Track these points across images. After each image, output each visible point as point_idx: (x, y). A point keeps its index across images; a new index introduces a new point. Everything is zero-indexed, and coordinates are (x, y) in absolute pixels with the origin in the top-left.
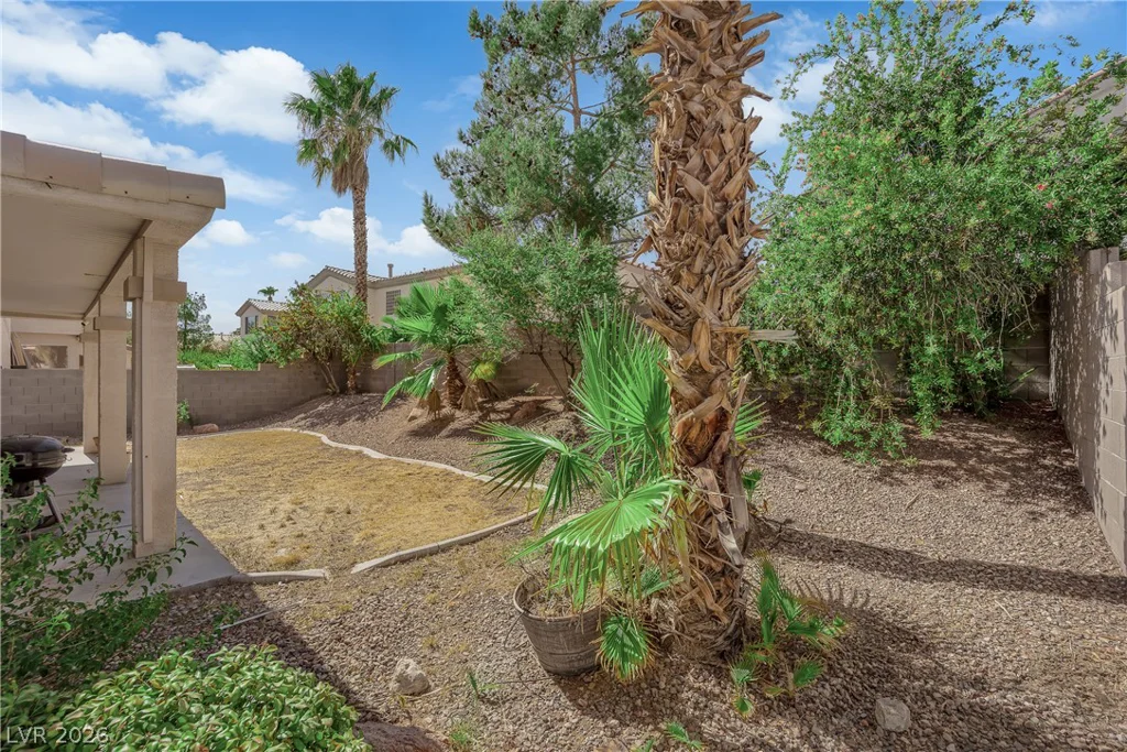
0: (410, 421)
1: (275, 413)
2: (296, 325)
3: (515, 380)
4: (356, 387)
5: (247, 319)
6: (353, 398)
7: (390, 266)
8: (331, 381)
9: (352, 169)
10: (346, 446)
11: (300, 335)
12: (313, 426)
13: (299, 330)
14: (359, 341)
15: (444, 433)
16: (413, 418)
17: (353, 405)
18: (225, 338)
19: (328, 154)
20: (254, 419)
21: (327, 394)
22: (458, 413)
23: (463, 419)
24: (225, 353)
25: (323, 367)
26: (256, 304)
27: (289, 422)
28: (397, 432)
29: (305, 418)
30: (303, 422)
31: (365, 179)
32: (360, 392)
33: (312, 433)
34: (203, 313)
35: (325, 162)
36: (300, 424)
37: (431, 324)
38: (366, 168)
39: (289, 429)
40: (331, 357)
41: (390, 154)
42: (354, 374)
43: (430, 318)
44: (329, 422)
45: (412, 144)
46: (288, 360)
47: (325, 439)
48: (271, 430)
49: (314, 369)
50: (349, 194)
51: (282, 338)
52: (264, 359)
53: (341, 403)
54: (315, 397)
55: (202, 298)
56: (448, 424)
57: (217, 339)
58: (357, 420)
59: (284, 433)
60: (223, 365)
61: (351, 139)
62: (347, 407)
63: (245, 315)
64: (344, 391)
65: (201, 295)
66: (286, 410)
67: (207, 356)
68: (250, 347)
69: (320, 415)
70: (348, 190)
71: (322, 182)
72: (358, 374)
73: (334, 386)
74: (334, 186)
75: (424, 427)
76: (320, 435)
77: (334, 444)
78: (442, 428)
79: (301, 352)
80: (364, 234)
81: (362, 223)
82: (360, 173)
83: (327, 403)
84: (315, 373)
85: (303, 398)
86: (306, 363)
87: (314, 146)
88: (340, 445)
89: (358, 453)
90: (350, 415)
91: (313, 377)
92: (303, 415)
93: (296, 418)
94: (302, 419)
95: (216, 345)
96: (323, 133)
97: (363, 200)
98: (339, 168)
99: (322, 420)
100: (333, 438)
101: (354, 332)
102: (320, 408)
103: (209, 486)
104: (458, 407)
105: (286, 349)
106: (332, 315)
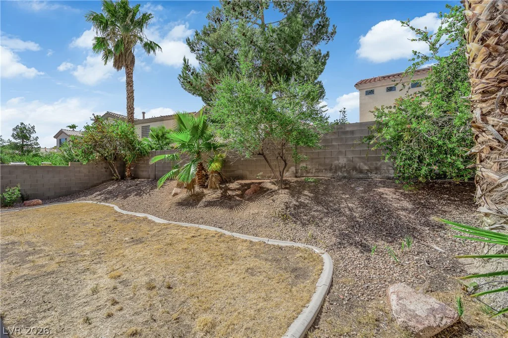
0: (174, 196)
1: (80, 191)
2: (94, 139)
3: (234, 171)
4: (131, 176)
5: (60, 140)
6: (130, 182)
7: (144, 113)
8: (115, 172)
9: (126, 56)
10: (133, 214)
11: (96, 145)
12: (106, 199)
13: (96, 142)
14: (134, 149)
15: (201, 204)
16: (176, 194)
17: (130, 186)
18: (48, 151)
19: (111, 46)
20: (66, 195)
21: (113, 180)
22: (205, 191)
23: (211, 195)
24: (47, 158)
25: (110, 164)
26: (66, 132)
27: (90, 197)
28: (167, 204)
29: (100, 195)
30: (99, 197)
31: (133, 62)
32: (133, 178)
33: (107, 204)
34: (33, 136)
35: (110, 52)
36: (98, 198)
37: (189, 137)
38: (134, 56)
39: (91, 202)
40: (115, 159)
41: (147, 50)
42: (129, 168)
43: (188, 133)
44: (117, 196)
45: (159, 47)
46: (89, 161)
47: (117, 208)
48: (78, 202)
49: (104, 165)
50: (123, 69)
51: (85, 146)
52: (72, 160)
53: (123, 185)
54: (105, 181)
55: (33, 128)
56: (202, 198)
57: (42, 151)
58: (136, 195)
59: (88, 205)
60: (47, 163)
61: (125, 39)
62: (127, 187)
63: (59, 138)
64: (123, 178)
65: (32, 126)
66: (87, 189)
67: (35, 159)
68: (63, 153)
69: (110, 192)
70: (123, 68)
71: (107, 63)
72: (132, 168)
73: (117, 174)
74: (115, 65)
75: (185, 200)
76: (111, 205)
77: (125, 212)
78: (199, 201)
79: (96, 155)
80: (132, 92)
81: (131, 86)
82: (130, 58)
83: (113, 185)
84: (105, 168)
85: (97, 182)
86: (99, 161)
87: (103, 41)
88: (130, 213)
89: (145, 219)
90: (130, 193)
91: (104, 170)
92: (98, 193)
93: (94, 195)
94: (98, 195)
95: (42, 154)
96: (108, 35)
97: (132, 74)
98: (118, 55)
99: (111, 196)
100: (123, 207)
101: (131, 144)
102: (109, 188)
103: (31, 258)
104: (206, 187)
105: (87, 153)
106: (117, 133)
